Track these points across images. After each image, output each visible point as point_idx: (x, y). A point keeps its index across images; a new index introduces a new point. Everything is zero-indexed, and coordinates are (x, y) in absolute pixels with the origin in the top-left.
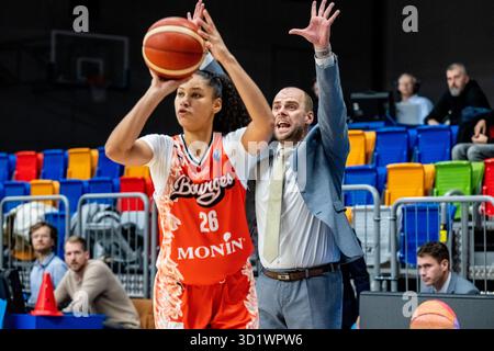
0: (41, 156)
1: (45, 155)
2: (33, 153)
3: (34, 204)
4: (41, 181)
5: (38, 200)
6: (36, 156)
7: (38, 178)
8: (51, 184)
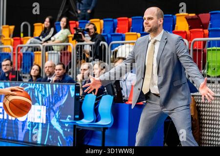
0: (130, 20)
1: (132, 19)
2: (126, 18)
3: (127, 45)
4: (130, 33)
5: (129, 43)
6: (128, 20)
7: (129, 31)
8: (136, 34)
